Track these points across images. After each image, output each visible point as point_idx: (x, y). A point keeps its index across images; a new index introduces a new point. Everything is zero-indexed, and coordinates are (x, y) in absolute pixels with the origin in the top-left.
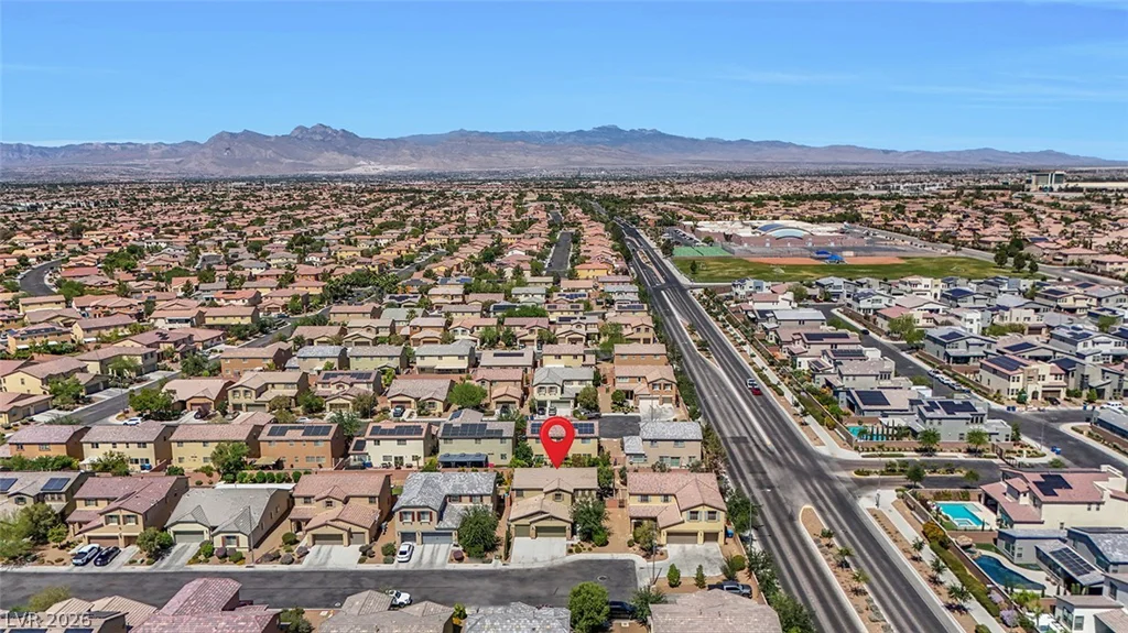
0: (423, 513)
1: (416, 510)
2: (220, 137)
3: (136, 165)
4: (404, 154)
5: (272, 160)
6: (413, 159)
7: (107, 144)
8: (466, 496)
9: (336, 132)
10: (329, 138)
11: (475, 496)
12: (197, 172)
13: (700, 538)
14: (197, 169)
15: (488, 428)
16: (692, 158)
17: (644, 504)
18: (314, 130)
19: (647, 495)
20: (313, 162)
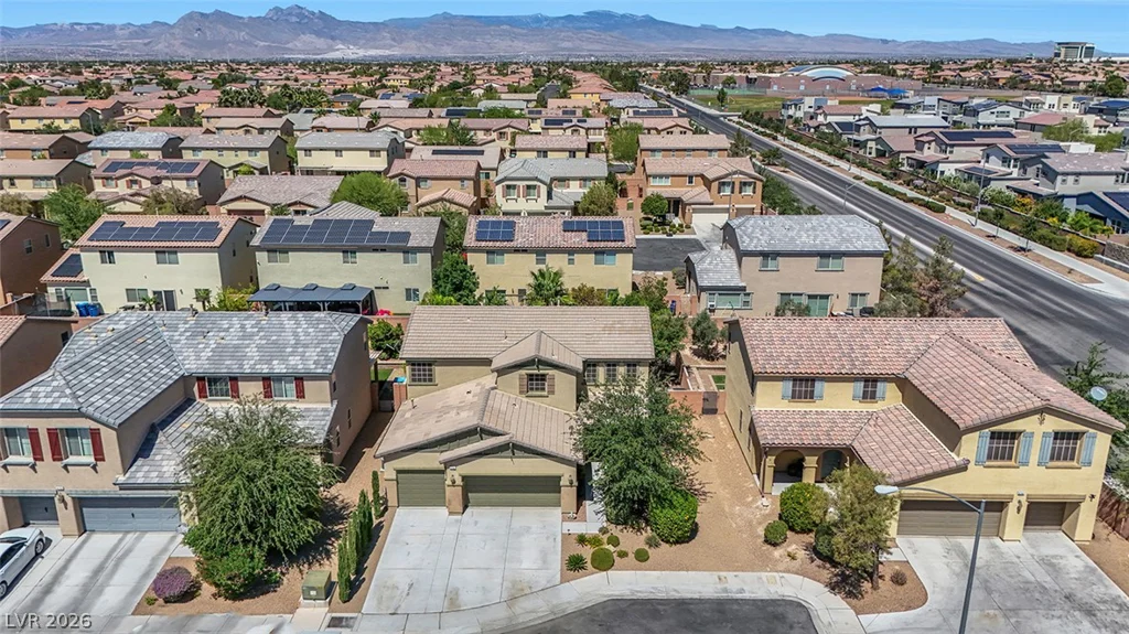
0: (72, 433)
1: (42, 425)
2: (190, 16)
3: (103, 46)
4: (384, 38)
5: (244, 42)
6: (393, 43)
7: (72, 25)
8: (250, 378)
9: (313, 14)
10: (306, 20)
11: (280, 378)
12: (167, 54)
13: (1014, 519)
14: (167, 50)
15: (375, 228)
16: (685, 46)
17: (802, 407)
18: (290, 12)
19: (810, 380)
20: (290, 46)
